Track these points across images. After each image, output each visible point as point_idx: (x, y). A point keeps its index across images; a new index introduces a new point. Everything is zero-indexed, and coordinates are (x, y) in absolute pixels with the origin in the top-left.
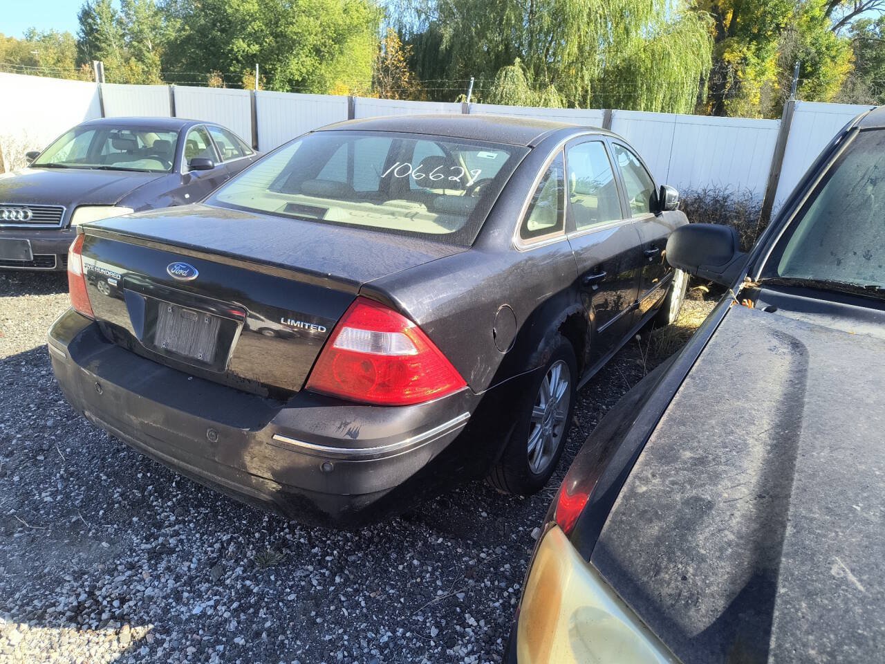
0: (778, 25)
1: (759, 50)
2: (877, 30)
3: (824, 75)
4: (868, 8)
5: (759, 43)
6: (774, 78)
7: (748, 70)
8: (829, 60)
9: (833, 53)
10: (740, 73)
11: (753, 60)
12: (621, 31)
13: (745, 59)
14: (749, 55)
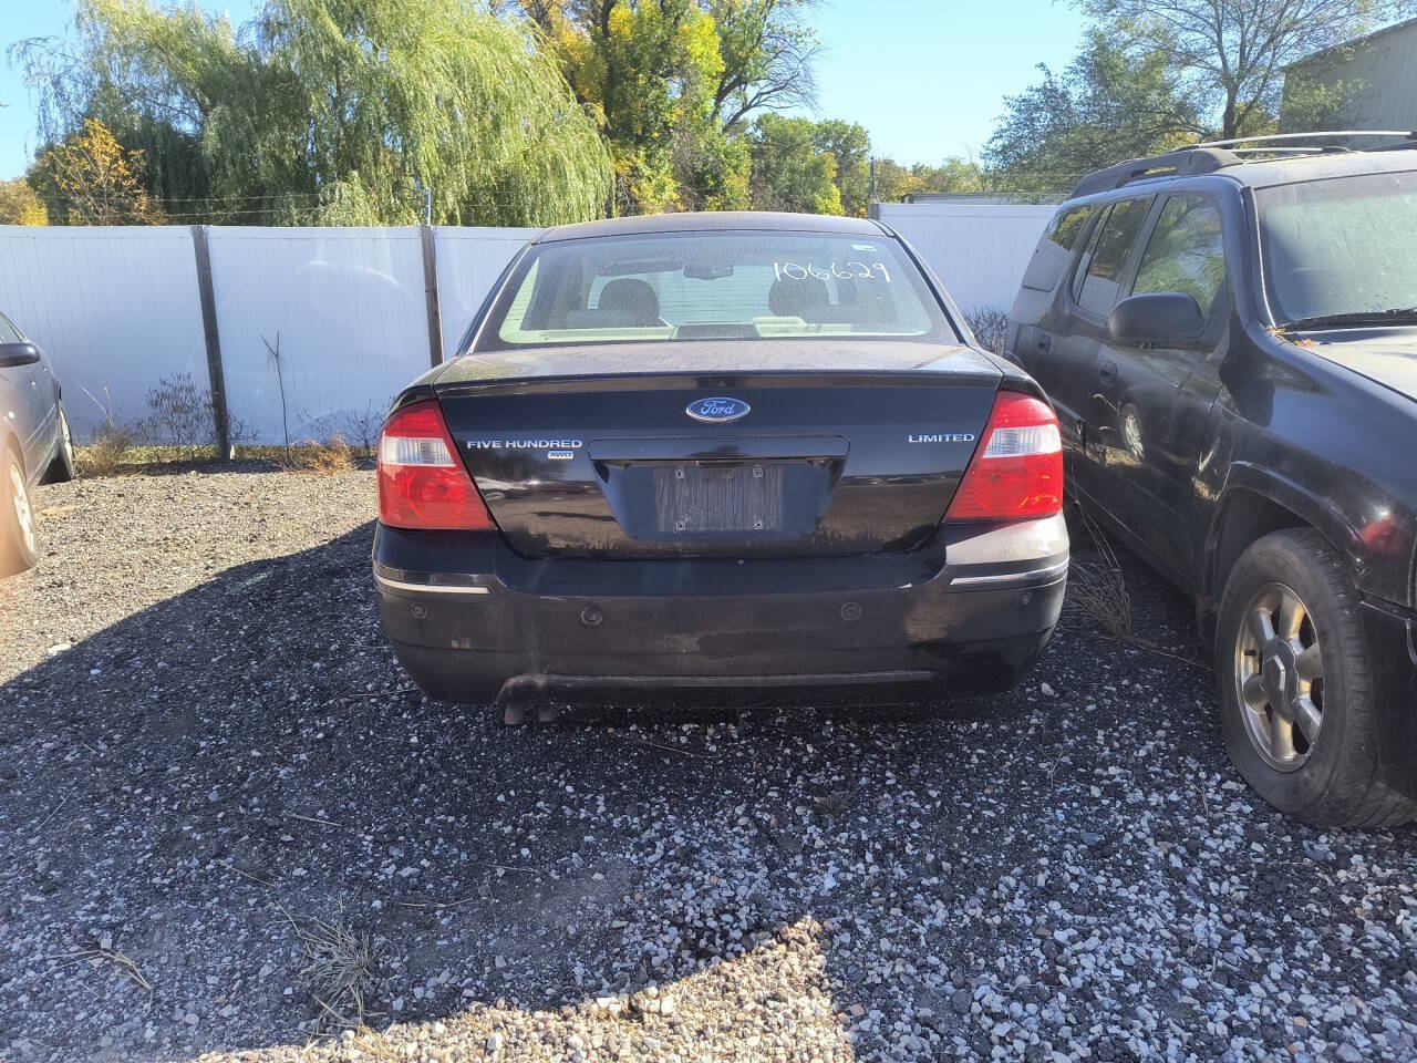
0: (665, 124)
1: (648, 156)
2: (759, 133)
3: (731, 190)
4: (755, 106)
5: (648, 148)
6: (675, 196)
7: (644, 184)
8: (731, 171)
9: (735, 162)
10: (634, 189)
11: (647, 172)
12: (488, 123)
13: (635, 169)
14: (640, 163)
